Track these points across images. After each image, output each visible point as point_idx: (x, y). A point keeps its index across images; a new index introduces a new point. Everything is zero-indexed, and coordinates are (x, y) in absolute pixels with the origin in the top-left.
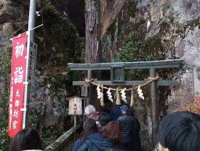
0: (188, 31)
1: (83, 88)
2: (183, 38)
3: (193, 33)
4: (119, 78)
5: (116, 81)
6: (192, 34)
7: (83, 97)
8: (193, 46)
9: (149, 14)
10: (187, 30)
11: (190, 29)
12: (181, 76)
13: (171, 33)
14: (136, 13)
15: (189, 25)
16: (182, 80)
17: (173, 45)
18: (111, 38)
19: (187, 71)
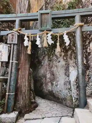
5: (43, 28)
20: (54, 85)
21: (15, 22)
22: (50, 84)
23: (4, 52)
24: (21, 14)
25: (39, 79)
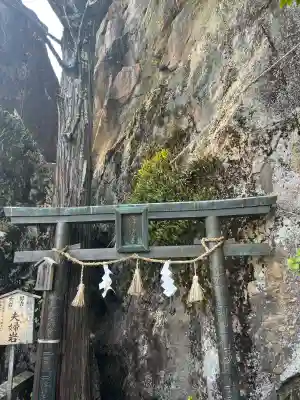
0: (278, 141)
1: (40, 268)
2: (268, 155)
3: (288, 143)
4: (136, 239)
5: (128, 246)
6: (286, 146)
7: (40, 293)
8: (289, 169)
9: (192, 118)
10: (275, 138)
11: (281, 136)
12: (273, 233)
13: (242, 146)
14: (166, 119)
15: (277, 129)
16: (277, 241)
17: (248, 169)
18: (114, 170)
19: (287, 221)
20: (162, 382)
22: (148, 376)
23: (22, 315)
25: (116, 353)
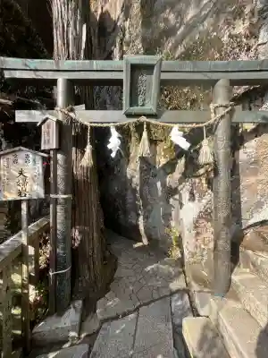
1: (44, 127)
5: (135, 109)
7: (47, 152)
21: (56, 85)
24: (68, 61)
